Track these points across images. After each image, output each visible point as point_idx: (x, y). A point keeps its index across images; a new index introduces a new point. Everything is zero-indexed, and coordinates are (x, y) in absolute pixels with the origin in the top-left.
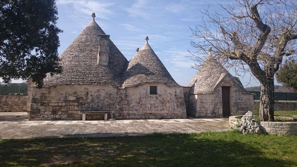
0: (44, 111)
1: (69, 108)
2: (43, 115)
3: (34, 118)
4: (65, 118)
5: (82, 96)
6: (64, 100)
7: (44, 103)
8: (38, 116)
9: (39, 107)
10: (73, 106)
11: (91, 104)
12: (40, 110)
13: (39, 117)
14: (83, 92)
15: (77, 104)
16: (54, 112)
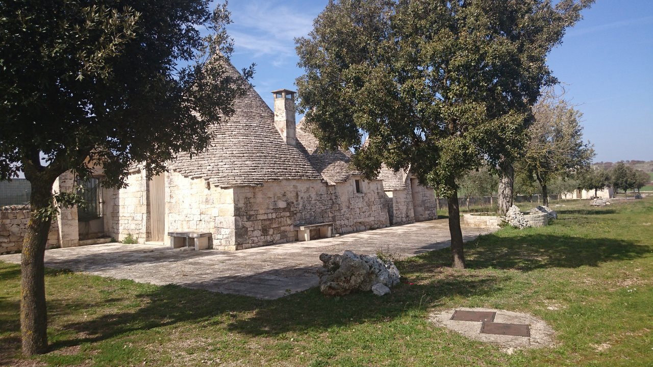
0: (253, 231)
1: (281, 222)
2: (252, 238)
3: (242, 244)
4: (278, 240)
5: (292, 200)
6: (273, 209)
7: (250, 216)
8: (246, 240)
9: (246, 223)
10: (285, 218)
11: (303, 213)
12: (247, 228)
13: (247, 242)
14: (292, 193)
15: (288, 214)
16: (265, 231)
